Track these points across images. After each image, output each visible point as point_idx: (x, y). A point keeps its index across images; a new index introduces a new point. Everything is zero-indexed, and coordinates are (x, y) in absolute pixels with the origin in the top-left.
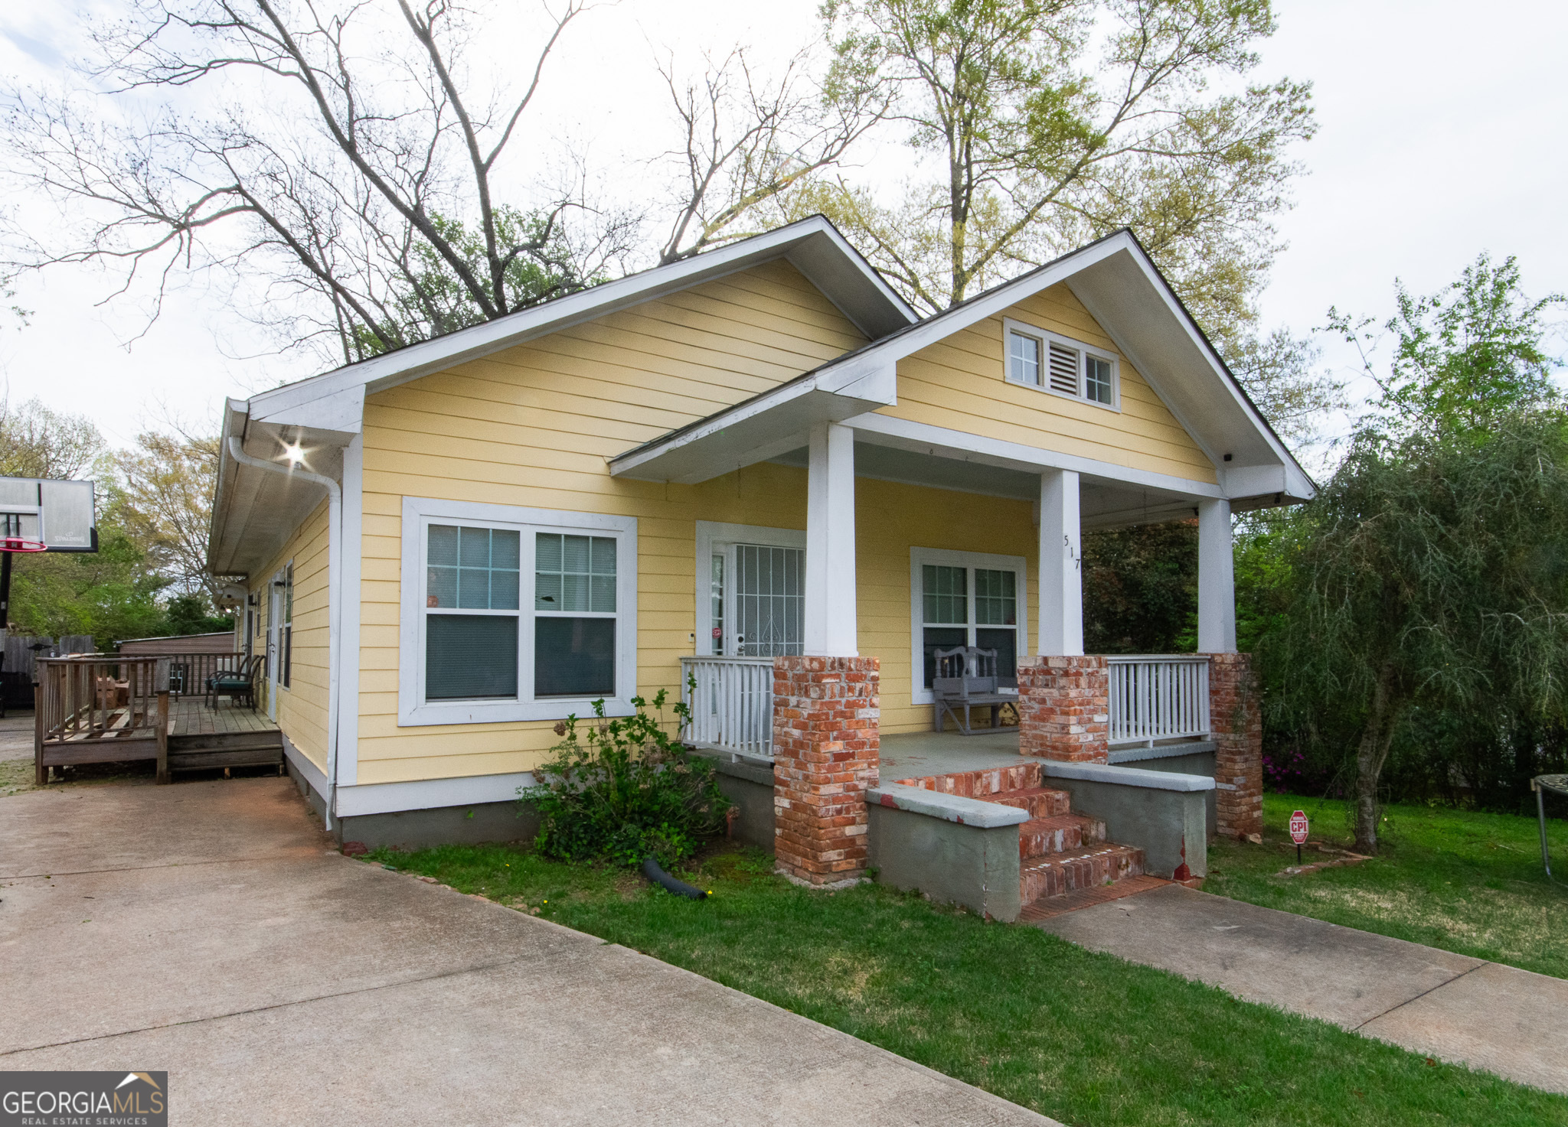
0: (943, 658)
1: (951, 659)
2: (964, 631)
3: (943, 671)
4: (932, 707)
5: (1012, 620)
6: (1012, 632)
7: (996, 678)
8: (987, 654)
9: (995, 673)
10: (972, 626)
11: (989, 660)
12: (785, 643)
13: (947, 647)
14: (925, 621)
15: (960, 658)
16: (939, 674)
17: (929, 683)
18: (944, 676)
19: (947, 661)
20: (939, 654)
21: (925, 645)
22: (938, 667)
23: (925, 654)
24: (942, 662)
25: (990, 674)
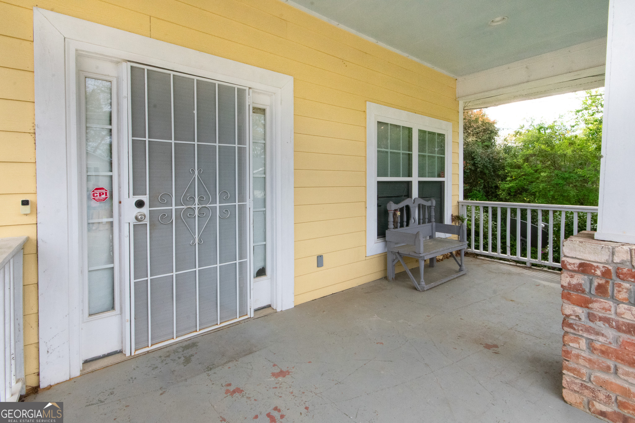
0: (396, 210)
1: (401, 210)
2: (409, 184)
3: (395, 222)
4: (385, 257)
5: (441, 174)
6: (441, 184)
7: (434, 224)
8: (428, 204)
9: (433, 220)
10: (415, 180)
11: (430, 207)
12: (218, 205)
13: (398, 199)
14: (379, 175)
15: (408, 207)
16: (391, 225)
17: (382, 233)
18: (396, 227)
19: (399, 213)
20: (392, 206)
21: (379, 198)
22: (391, 219)
23: (379, 206)
24: (395, 214)
25: (430, 221)
